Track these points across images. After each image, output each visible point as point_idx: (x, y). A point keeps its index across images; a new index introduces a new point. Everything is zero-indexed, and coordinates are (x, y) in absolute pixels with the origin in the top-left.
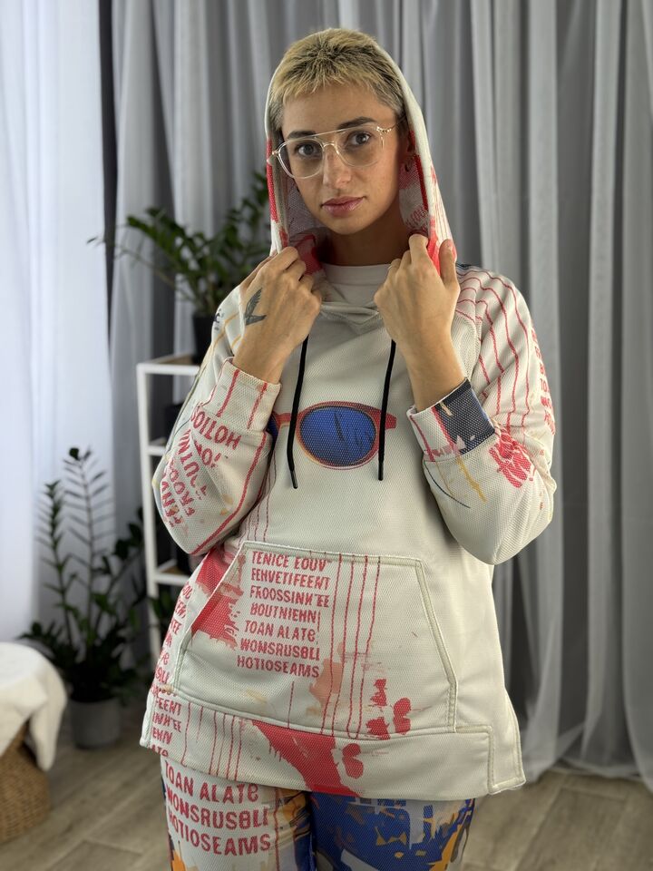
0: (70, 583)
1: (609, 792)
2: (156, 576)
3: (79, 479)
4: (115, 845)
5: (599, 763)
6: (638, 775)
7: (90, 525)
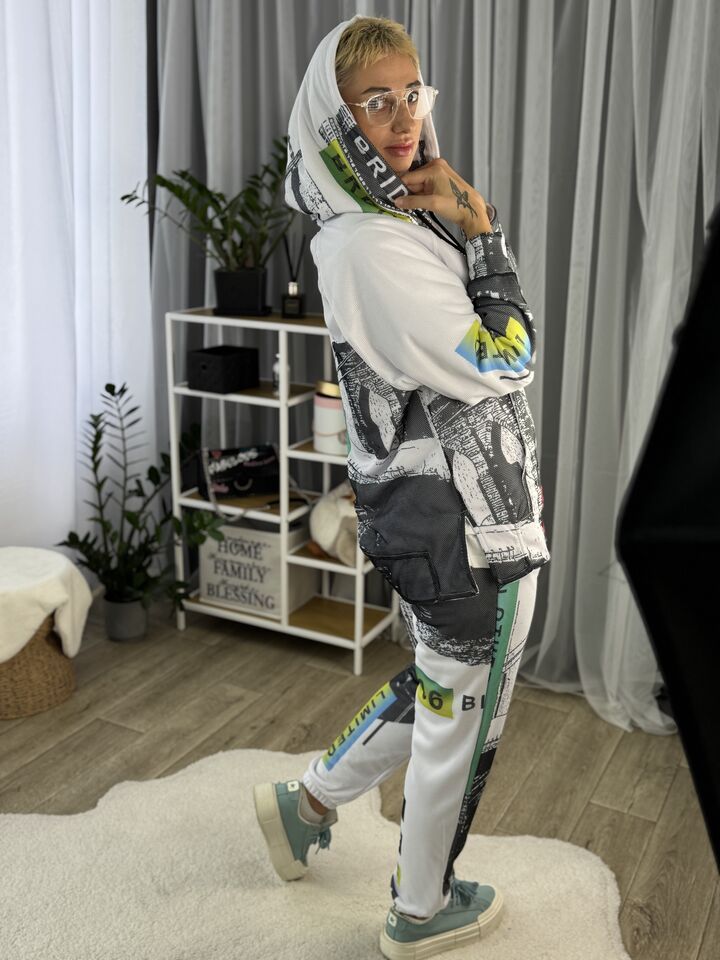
0: (107, 500)
1: (556, 705)
2: (179, 500)
3: (116, 413)
4: (123, 724)
5: (550, 681)
6: (582, 692)
7: (124, 453)
